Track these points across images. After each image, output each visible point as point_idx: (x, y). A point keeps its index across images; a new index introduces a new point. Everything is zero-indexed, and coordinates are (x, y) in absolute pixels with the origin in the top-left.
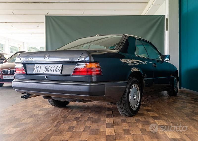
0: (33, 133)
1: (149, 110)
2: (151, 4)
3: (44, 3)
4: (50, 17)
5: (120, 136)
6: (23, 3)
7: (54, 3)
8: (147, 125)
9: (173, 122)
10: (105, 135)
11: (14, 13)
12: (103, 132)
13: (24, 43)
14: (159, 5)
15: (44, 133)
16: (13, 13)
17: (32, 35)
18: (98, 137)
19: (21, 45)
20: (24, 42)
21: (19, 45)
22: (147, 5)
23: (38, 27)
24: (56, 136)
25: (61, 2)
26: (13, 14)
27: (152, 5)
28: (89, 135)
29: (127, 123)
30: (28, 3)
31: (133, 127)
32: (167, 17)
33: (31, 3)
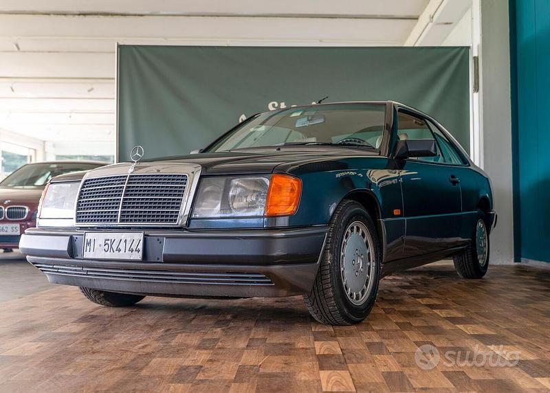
0: (94, 353)
1: (433, 305)
2: (428, 20)
3: (113, 15)
4: (134, 50)
5: (357, 356)
6: (49, 14)
7: (142, 15)
8: (434, 334)
9: (509, 327)
10: (312, 355)
11: (20, 46)
12: (306, 349)
13: (46, 143)
14: (451, 25)
15: (129, 353)
16: (17, 46)
17: (70, 117)
18: (293, 359)
19: (35, 150)
20: (44, 142)
21: (30, 148)
22: (416, 24)
23: (89, 91)
24: (165, 359)
25: (162, 13)
26: (19, 49)
27: (431, 24)
28: (266, 354)
29: (373, 330)
30: (65, 15)
31: (392, 338)
32: (475, 52)
33: (74, 15)
